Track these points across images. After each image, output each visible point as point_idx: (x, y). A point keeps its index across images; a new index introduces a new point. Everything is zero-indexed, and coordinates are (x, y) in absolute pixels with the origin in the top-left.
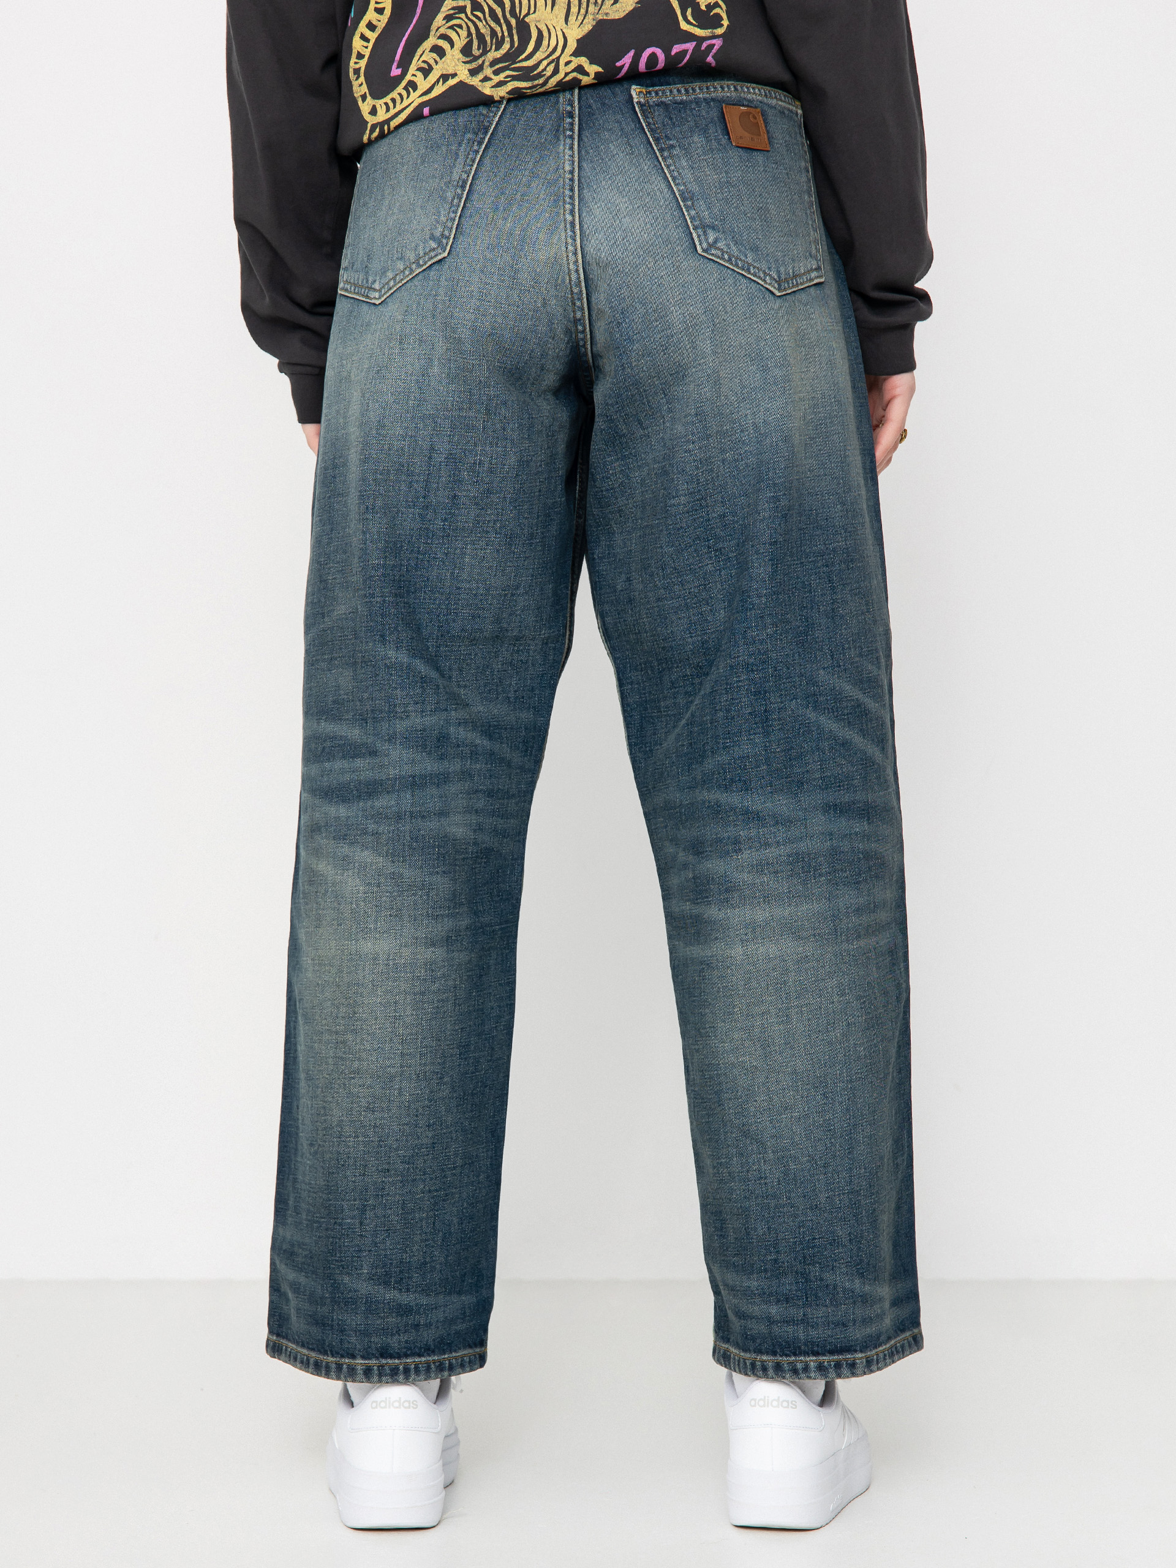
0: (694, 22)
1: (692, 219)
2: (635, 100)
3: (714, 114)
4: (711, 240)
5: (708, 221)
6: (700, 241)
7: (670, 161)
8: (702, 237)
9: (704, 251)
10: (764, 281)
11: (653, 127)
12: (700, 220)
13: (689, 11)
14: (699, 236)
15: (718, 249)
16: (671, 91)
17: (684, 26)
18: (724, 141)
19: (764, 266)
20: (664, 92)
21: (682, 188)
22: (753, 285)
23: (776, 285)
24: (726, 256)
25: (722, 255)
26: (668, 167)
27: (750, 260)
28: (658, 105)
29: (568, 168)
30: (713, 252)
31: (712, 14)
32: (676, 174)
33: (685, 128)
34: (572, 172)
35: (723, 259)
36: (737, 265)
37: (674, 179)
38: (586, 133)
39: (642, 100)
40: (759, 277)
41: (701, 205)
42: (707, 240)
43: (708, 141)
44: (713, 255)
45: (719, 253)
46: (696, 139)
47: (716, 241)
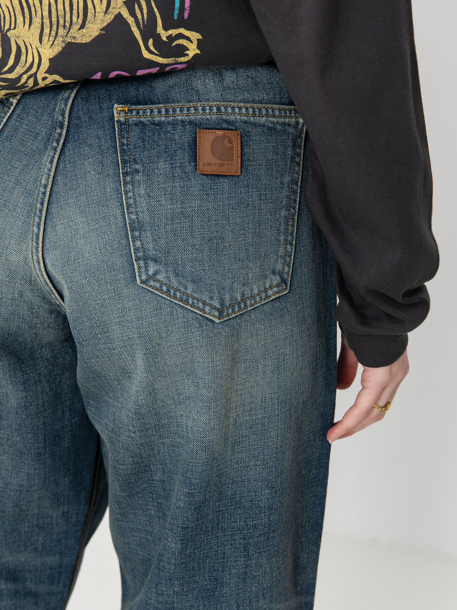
0: (156, 52)
1: (136, 250)
2: (116, 119)
3: (187, 139)
4: (151, 272)
5: (151, 253)
6: (139, 272)
7: (129, 187)
8: (143, 270)
9: (142, 282)
10: (203, 311)
11: (125, 147)
12: (144, 252)
13: (151, 41)
14: (139, 268)
15: (158, 281)
16: (152, 111)
17: (146, 54)
18: (189, 168)
19: (205, 297)
20: (145, 111)
21: (134, 217)
22: (190, 315)
23: (217, 314)
24: (165, 288)
25: (161, 287)
26: (126, 193)
27: (189, 292)
28: (136, 125)
29: (43, 182)
30: (152, 283)
31: (174, 44)
32: (131, 201)
33: (154, 153)
34: (45, 186)
35: (161, 290)
36: (175, 297)
37: (129, 206)
38: (69, 146)
39: (122, 119)
40: (198, 308)
41: (148, 235)
42: (147, 271)
43: (173, 167)
44: (151, 286)
45: (158, 285)
46: (161, 164)
47: (156, 273)
